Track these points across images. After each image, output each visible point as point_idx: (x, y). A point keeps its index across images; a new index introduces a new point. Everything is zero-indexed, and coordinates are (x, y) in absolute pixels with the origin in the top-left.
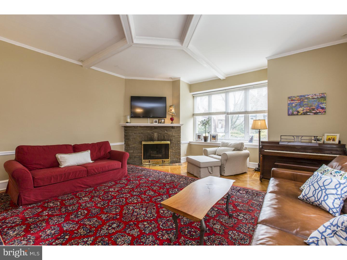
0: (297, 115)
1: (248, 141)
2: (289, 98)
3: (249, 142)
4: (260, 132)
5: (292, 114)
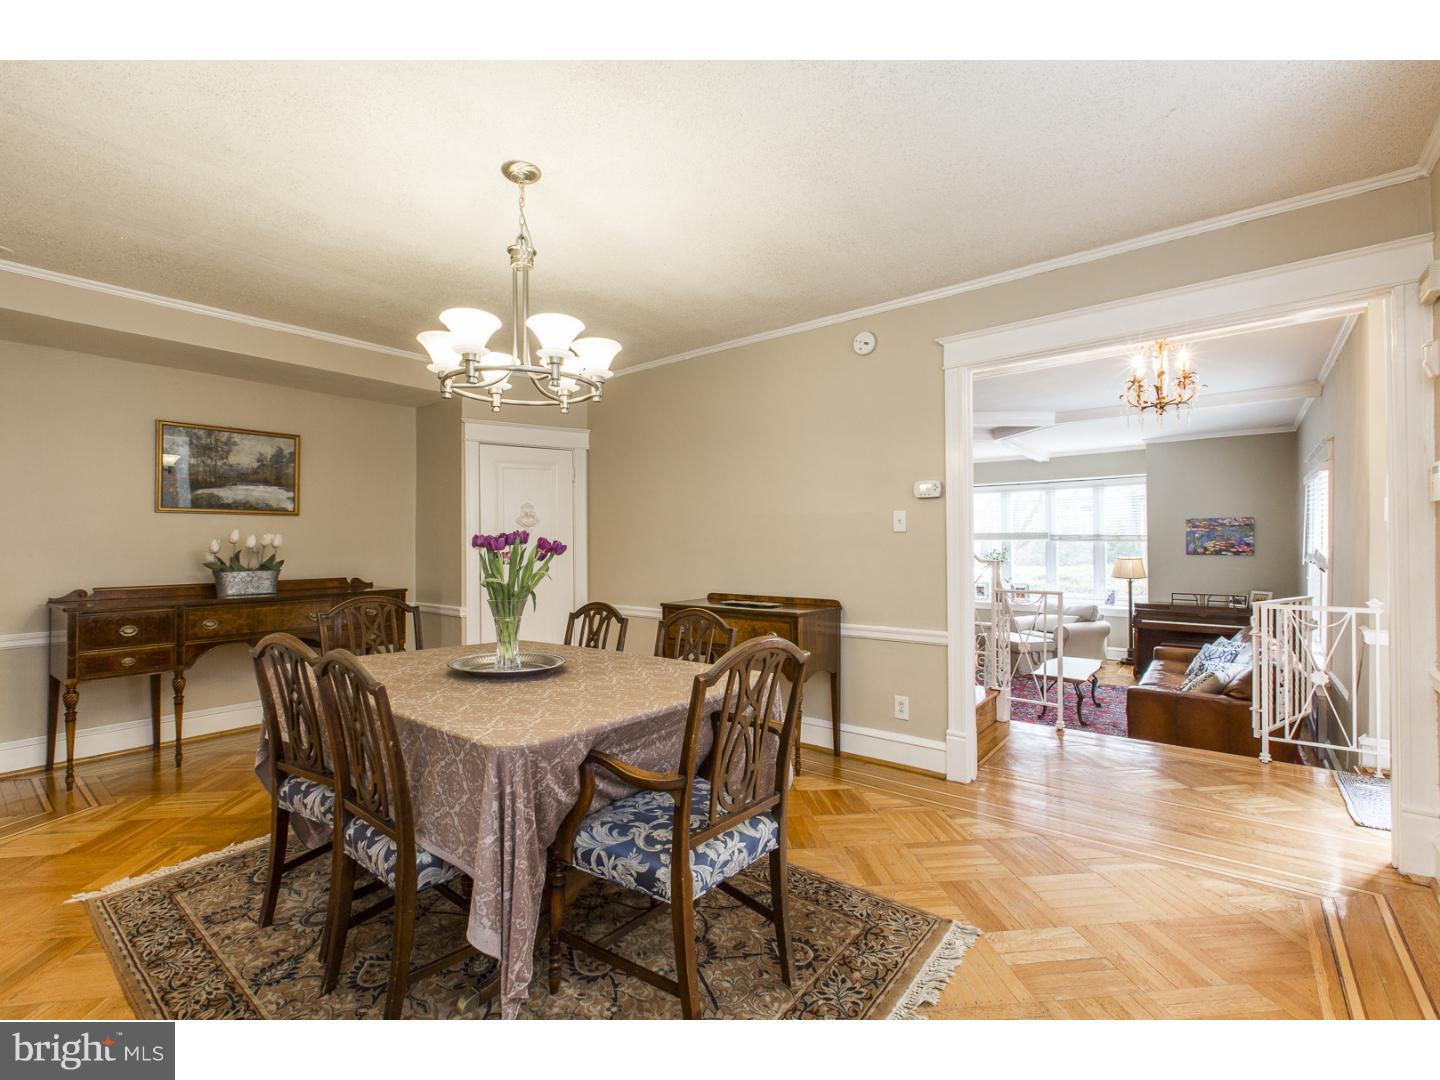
0: (1204, 554)
1: (1104, 602)
2: (1189, 521)
3: (1106, 603)
4: (1130, 583)
5: (1195, 553)
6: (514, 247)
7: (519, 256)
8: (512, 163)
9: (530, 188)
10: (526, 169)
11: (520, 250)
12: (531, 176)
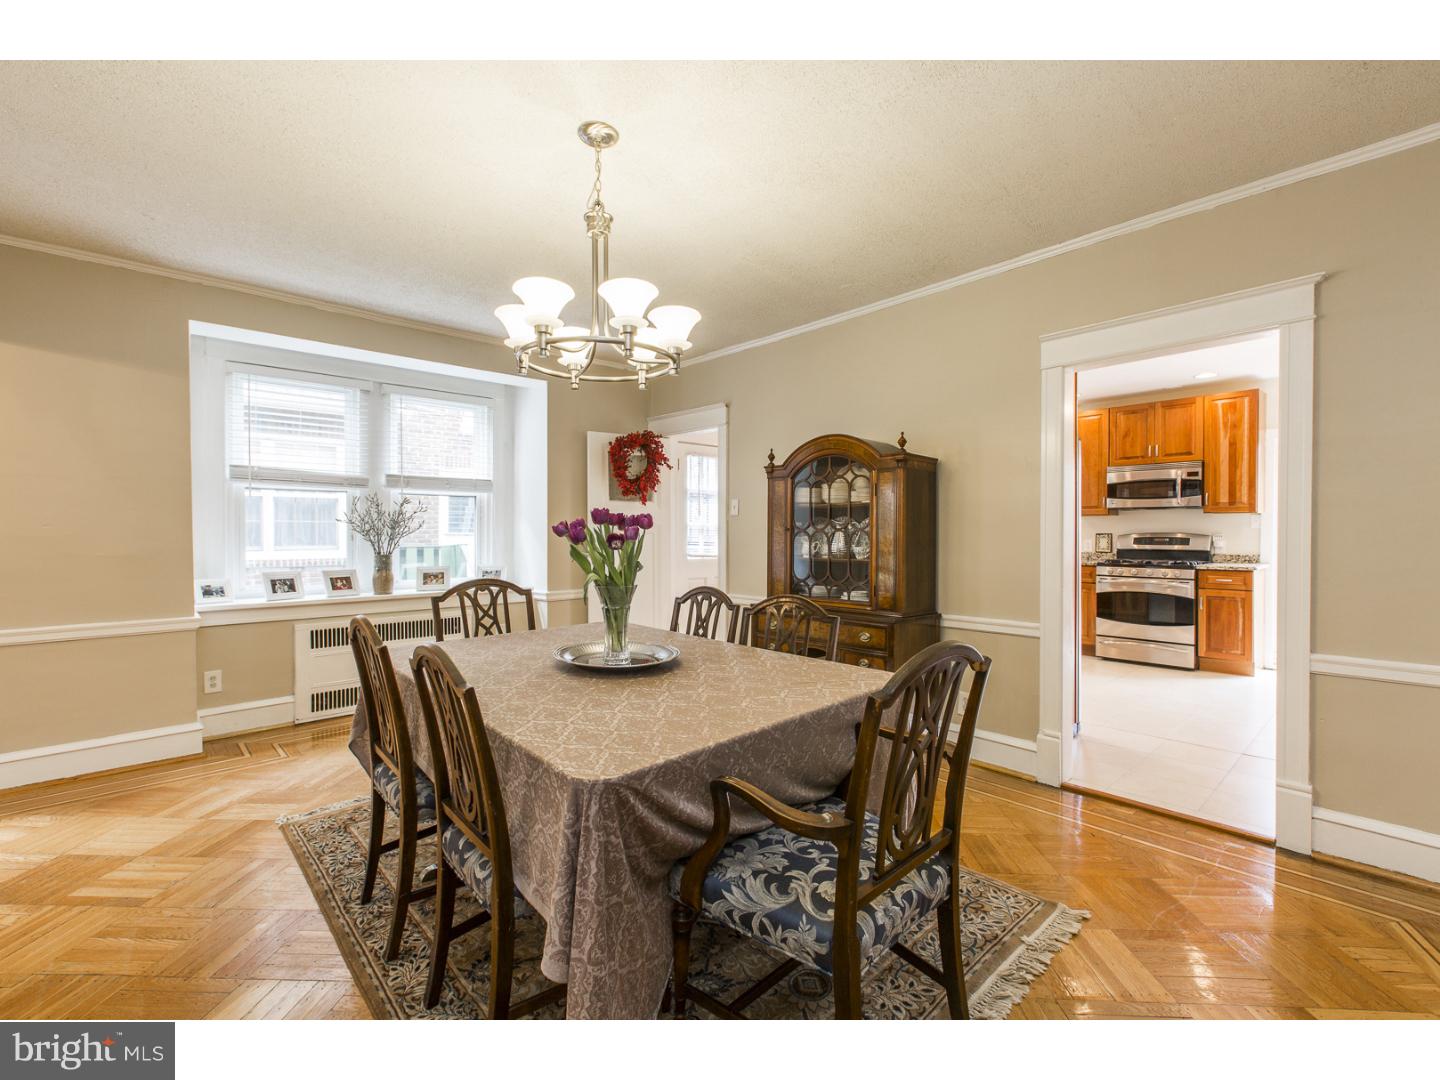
6: (591, 214)
7: (595, 223)
8: (588, 125)
9: (607, 153)
10: (604, 131)
11: (597, 220)
12: (608, 139)
